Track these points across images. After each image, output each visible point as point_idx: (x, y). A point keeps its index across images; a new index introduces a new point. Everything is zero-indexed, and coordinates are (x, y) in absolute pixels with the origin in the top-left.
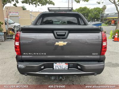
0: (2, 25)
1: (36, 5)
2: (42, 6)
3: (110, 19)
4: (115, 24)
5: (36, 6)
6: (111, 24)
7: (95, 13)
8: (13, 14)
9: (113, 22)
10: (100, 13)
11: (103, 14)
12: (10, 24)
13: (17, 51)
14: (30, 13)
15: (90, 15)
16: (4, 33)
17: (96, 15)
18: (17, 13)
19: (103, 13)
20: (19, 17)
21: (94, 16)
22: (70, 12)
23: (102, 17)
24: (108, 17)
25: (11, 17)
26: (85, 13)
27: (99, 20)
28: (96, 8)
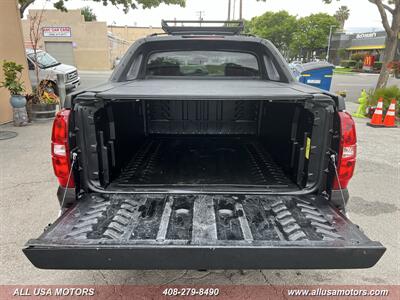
0: (18, 74)
1: (126, 6)
2: (144, 8)
3: (360, 50)
4: (376, 68)
5: (125, 11)
6: (361, 67)
7: (314, 31)
8: (56, 33)
9: (368, 60)
10: (328, 34)
11: (339, 35)
12: (45, 68)
13: (61, 173)
14: (110, 33)
15: (296, 37)
16: (25, 100)
17: (316, 38)
18: (67, 29)
19: (338, 31)
20: (74, 44)
21: (309, 42)
22: (236, 38)
23: (336, 43)
24: (354, 46)
25: (48, 45)
26: (279, 32)
27: (324, 53)
28: (316, 15)
